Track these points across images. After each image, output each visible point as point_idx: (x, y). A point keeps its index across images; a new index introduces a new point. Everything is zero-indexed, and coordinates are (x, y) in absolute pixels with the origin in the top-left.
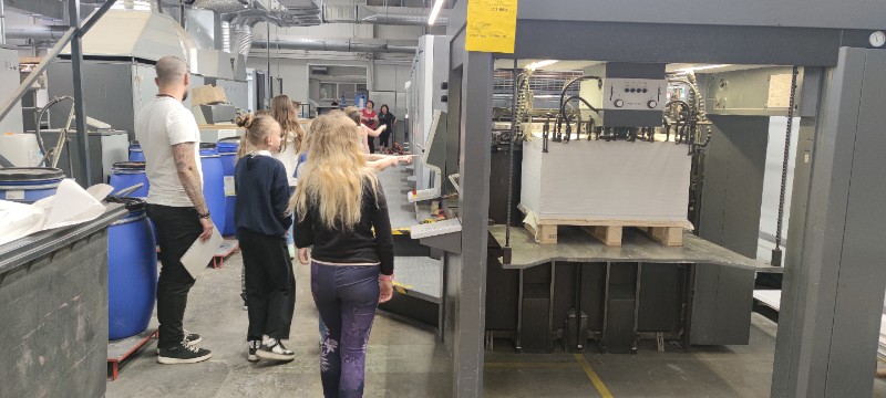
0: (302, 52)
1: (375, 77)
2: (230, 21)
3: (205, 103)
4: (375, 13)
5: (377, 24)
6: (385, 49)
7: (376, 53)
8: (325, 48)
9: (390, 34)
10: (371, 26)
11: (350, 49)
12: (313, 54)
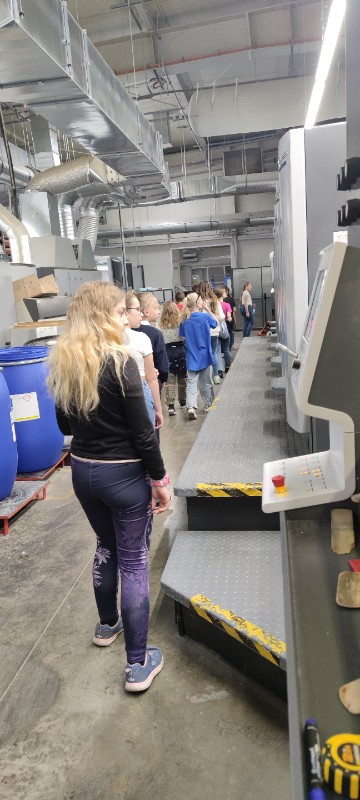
0: (165, 236)
1: (239, 255)
2: (72, 204)
3: (29, 295)
4: (234, 183)
5: (239, 194)
6: (248, 223)
7: (239, 229)
8: (186, 230)
9: (252, 206)
10: (233, 197)
11: (212, 228)
12: (177, 238)
